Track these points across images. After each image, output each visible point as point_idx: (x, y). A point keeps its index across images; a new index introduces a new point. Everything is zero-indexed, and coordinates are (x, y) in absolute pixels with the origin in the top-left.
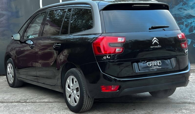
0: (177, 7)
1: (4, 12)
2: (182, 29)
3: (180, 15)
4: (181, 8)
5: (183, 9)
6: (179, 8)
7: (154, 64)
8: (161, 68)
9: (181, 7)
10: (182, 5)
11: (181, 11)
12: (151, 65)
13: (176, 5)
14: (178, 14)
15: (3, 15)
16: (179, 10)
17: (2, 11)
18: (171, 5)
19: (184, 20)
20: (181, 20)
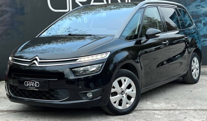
0: (195, 4)
1: (8, 9)
2: (200, 27)
3: (197, 13)
4: (199, 5)
5: (200, 6)
6: (196, 5)
9: (199, 4)
10: (200, 2)
11: (199, 8)
13: (194, 2)
14: (196, 12)
15: (7, 12)
16: (197, 8)
17: (6, 7)
18: (188, 2)
19: (202, 18)
20: (198, 18)
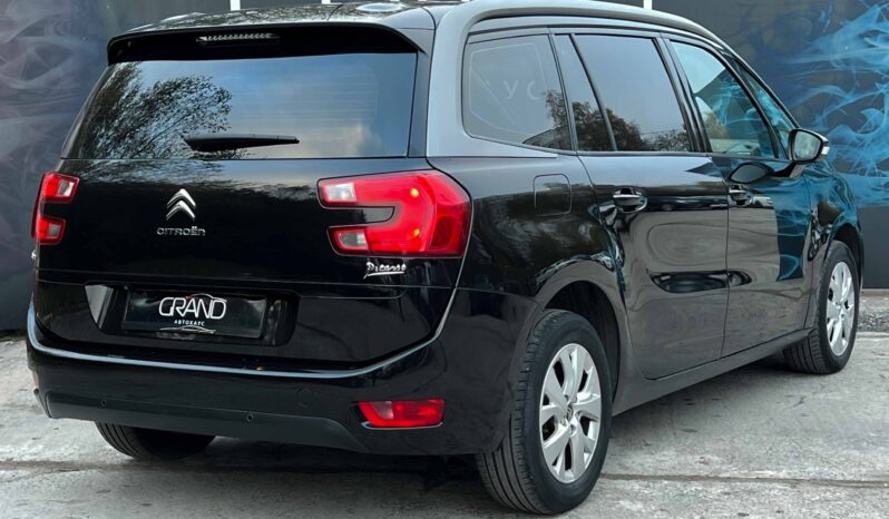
0: (855, 27)
1: (67, 42)
2: (876, 127)
3: (865, 64)
4: (875, 33)
5: (880, 36)
6: (862, 31)
7: (187, 310)
8: (212, 332)
9: (874, 26)
10: (880, 20)
11: (872, 46)
12: (171, 313)
13: (851, 19)
14: (859, 62)
15: (64, 54)
16: (866, 43)
17: (57, 33)
18: (827, 18)
19: (885, 86)
20: (872, 87)
